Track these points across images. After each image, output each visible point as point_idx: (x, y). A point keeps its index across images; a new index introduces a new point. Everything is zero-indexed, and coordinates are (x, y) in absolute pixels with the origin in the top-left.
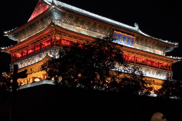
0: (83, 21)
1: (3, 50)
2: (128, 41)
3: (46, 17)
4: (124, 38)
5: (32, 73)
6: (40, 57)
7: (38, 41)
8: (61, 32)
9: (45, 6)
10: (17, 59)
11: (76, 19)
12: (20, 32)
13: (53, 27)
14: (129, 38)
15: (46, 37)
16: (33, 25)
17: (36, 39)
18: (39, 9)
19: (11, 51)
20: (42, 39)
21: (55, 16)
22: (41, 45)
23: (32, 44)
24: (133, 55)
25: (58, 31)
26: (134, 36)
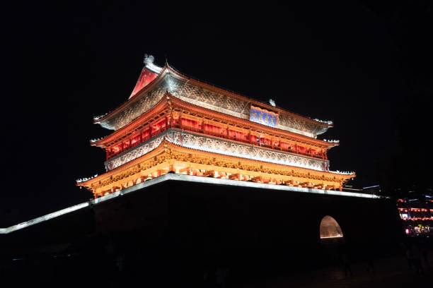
0: (208, 93)
1: (94, 143)
2: (269, 120)
3: (156, 89)
4: (264, 116)
5: (139, 171)
6: (151, 147)
7: (145, 125)
8: (179, 107)
9: (152, 76)
10: (116, 155)
11: (199, 90)
12: (118, 116)
13: (168, 100)
14: (270, 116)
15: (158, 117)
16: (136, 103)
17: (142, 123)
18: (143, 82)
19: (105, 144)
20: (153, 120)
21: (170, 85)
22: (151, 129)
23: (136, 130)
24: (278, 139)
25: (176, 106)
26: (276, 113)
